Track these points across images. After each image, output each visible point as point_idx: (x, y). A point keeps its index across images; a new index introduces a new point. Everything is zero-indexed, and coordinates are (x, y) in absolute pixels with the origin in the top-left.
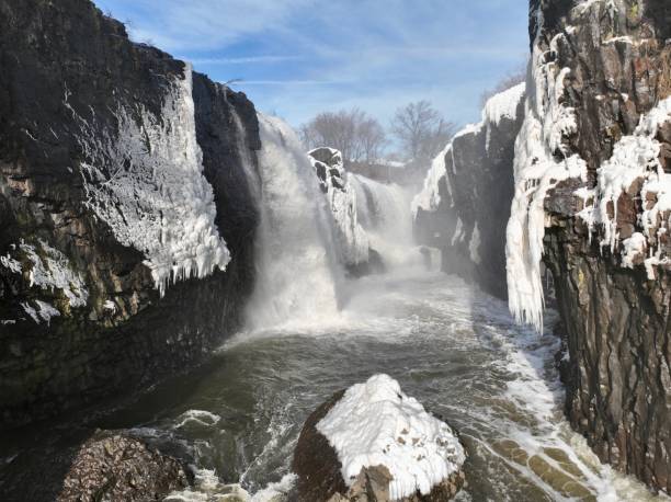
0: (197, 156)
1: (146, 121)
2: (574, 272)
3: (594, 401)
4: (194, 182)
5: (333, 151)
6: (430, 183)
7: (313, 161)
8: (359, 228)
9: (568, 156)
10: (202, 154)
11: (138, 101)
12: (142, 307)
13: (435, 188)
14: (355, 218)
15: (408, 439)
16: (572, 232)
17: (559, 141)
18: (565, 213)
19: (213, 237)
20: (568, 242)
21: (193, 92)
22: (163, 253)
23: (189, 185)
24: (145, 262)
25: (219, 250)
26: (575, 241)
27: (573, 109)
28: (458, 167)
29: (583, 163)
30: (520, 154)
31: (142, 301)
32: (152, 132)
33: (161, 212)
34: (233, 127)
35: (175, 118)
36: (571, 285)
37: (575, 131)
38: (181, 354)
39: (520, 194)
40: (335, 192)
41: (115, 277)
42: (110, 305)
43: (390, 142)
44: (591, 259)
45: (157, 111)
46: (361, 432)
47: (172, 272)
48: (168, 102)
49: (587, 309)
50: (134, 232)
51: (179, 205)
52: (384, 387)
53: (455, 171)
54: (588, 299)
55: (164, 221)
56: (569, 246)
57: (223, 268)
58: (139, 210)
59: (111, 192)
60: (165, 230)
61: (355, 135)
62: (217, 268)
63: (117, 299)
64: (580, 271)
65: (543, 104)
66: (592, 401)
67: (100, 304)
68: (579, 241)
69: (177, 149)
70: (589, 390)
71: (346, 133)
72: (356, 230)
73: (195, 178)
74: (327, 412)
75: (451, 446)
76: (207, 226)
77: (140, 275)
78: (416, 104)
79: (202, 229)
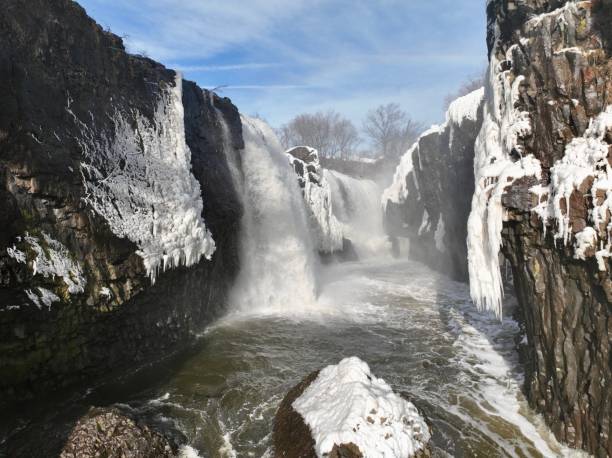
0: (186, 155)
1: (140, 125)
2: (531, 263)
4: (183, 179)
5: (310, 149)
6: (399, 178)
7: (292, 159)
8: (333, 219)
9: (524, 156)
10: (190, 153)
11: (132, 106)
12: (135, 293)
13: (404, 182)
14: (330, 209)
15: (377, 418)
16: (528, 226)
17: (515, 142)
18: (521, 208)
19: (200, 229)
20: (525, 235)
21: (183, 98)
22: (154, 244)
23: (178, 182)
24: (138, 252)
25: (205, 240)
26: (530, 234)
27: (527, 113)
28: (424, 164)
29: (537, 162)
30: (479, 153)
31: (134, 288)
32: (145, 134)
33: (152, 206)
34: (219, 129)
35: (166, 122)
36: (527, 274)
37: (530, 133)
38: (170, 336)
39: (480, 190)
40: (311, 186)
41: (110, 266)
42: (106, 291)
43: (362, 141)
44: (546, 251)
45: (150, 116)
46: (333, 411)
47: (162, 261)
48: (160, 107)
49: (543, 297)
50: (128, 225)
51: (169, 200)
52: (355, 369)
53: (421, 167)
54: (544, 287)
55: (156, 215)
56: (525, 238)
57: (209, 257)
58: (133, 205)
59: (107, 189)
60: (156, 222)
61: (331, 135)
62: (203, 257)
63: (112, 285)
64: (536, 262)
65: (500, 108)
66: (549, 383)
67: (96, 290)
68: (535, 234)
69: (168, 150)
70: (546, 372)
71: (322, 132)
72: (331, 221)
73: (184, 175)
74: (302, 392)
75: (416, 425)
76: (194, 220)
77: (133, 264)
78: (385, 106)
79: (190, 222)
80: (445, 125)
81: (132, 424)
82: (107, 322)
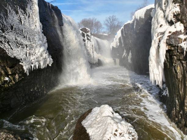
0: (40, 26)
1: (20, 12)
2: (176, 66)
3: (181, 112)
4: (39, 35)
5: (87, 29)
6: (116, 39)
7: (81, 32)
8: (95, 53)
9: (176, 23)
10: (42, 26)
11: (16, 4)
12: (20, 79)
13: (118, 40)
14: (94, 49)
15: (118, 133)
16: (176, 52)
17: (172, 17)
18: (174, 44)
19: (46, 54)
20: (175, 55)
21: (38, 4)
22: (27, 60)
23: (37, 36)
24: (20, 63)
25: (49, 59)
26: (178, 55)
27: (179, 4)
28: (125, 34)
29: (182, 25)
30: (154, 24)
31: (20, 77)
32: (22, 17)
33: (26, 45)
34: (53, 17)
35: (32, 12)
36: (174, 71)
37: (179, 13)
38: (36, 94)
40: (88, 41)
41: (8, 69)
42: (7, 79)
43: (104, 28)
44: (184, 62)
45: (24, 9)
46: (99, 129)
47: (31, 67)
48: (29, 6)
49: (181, 80)
50: (16, 52)
51: (33, 43)
52: (107, 110)
53: (124, 35)
54: (181, 76)
55: (28, 49)
56: (175, 57)
57: (50, 65)
58: (18, 45)
59: (5, 37)
60: (28, 52)
61: (93, 25)
62: (48, 65)
63: (10, 76)
64: (179, 66)
65: (165, 4)
66: (181, 113)
67: (2, 78)
68: (179, 55)
69: (33, 24)
70: (179, 108)
71: (91, 25)
72: (94, 53)
73: (39, 34)
74: (85, 118)
75: (133, 134)
76: (44, 51)
77: (19, 68)
78: (111, 16)
79: (42, 52)
80: (133, 20)
81: (12, 137)
82: (9, 90)
